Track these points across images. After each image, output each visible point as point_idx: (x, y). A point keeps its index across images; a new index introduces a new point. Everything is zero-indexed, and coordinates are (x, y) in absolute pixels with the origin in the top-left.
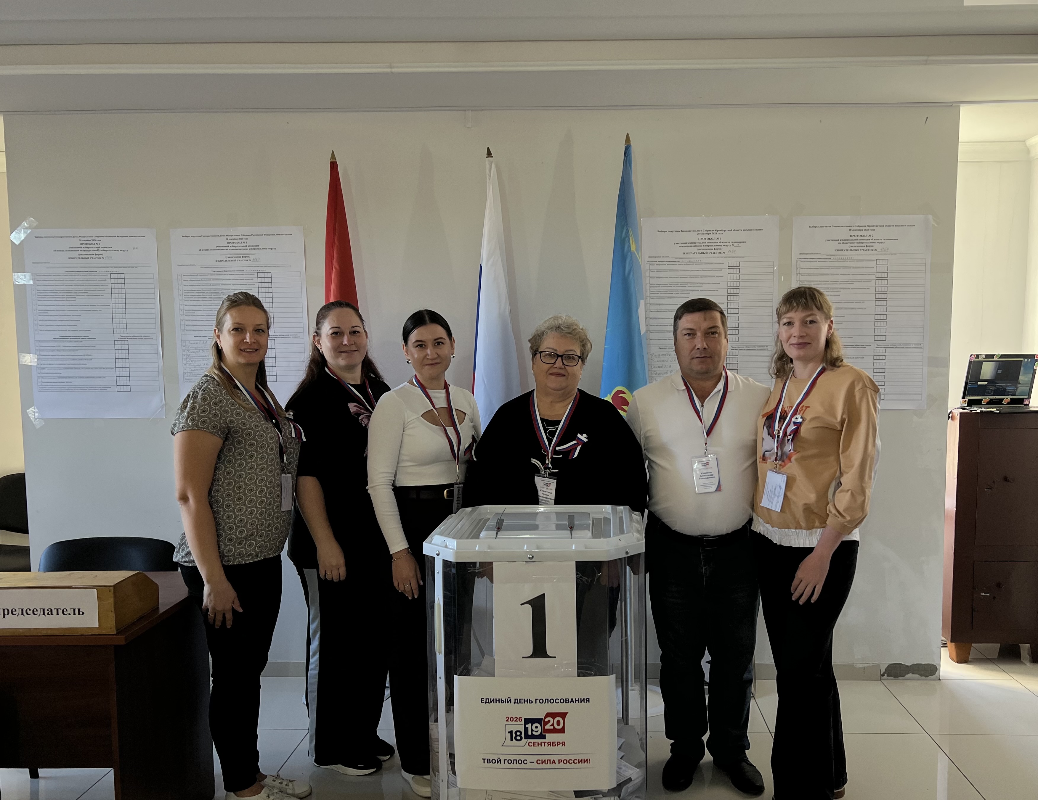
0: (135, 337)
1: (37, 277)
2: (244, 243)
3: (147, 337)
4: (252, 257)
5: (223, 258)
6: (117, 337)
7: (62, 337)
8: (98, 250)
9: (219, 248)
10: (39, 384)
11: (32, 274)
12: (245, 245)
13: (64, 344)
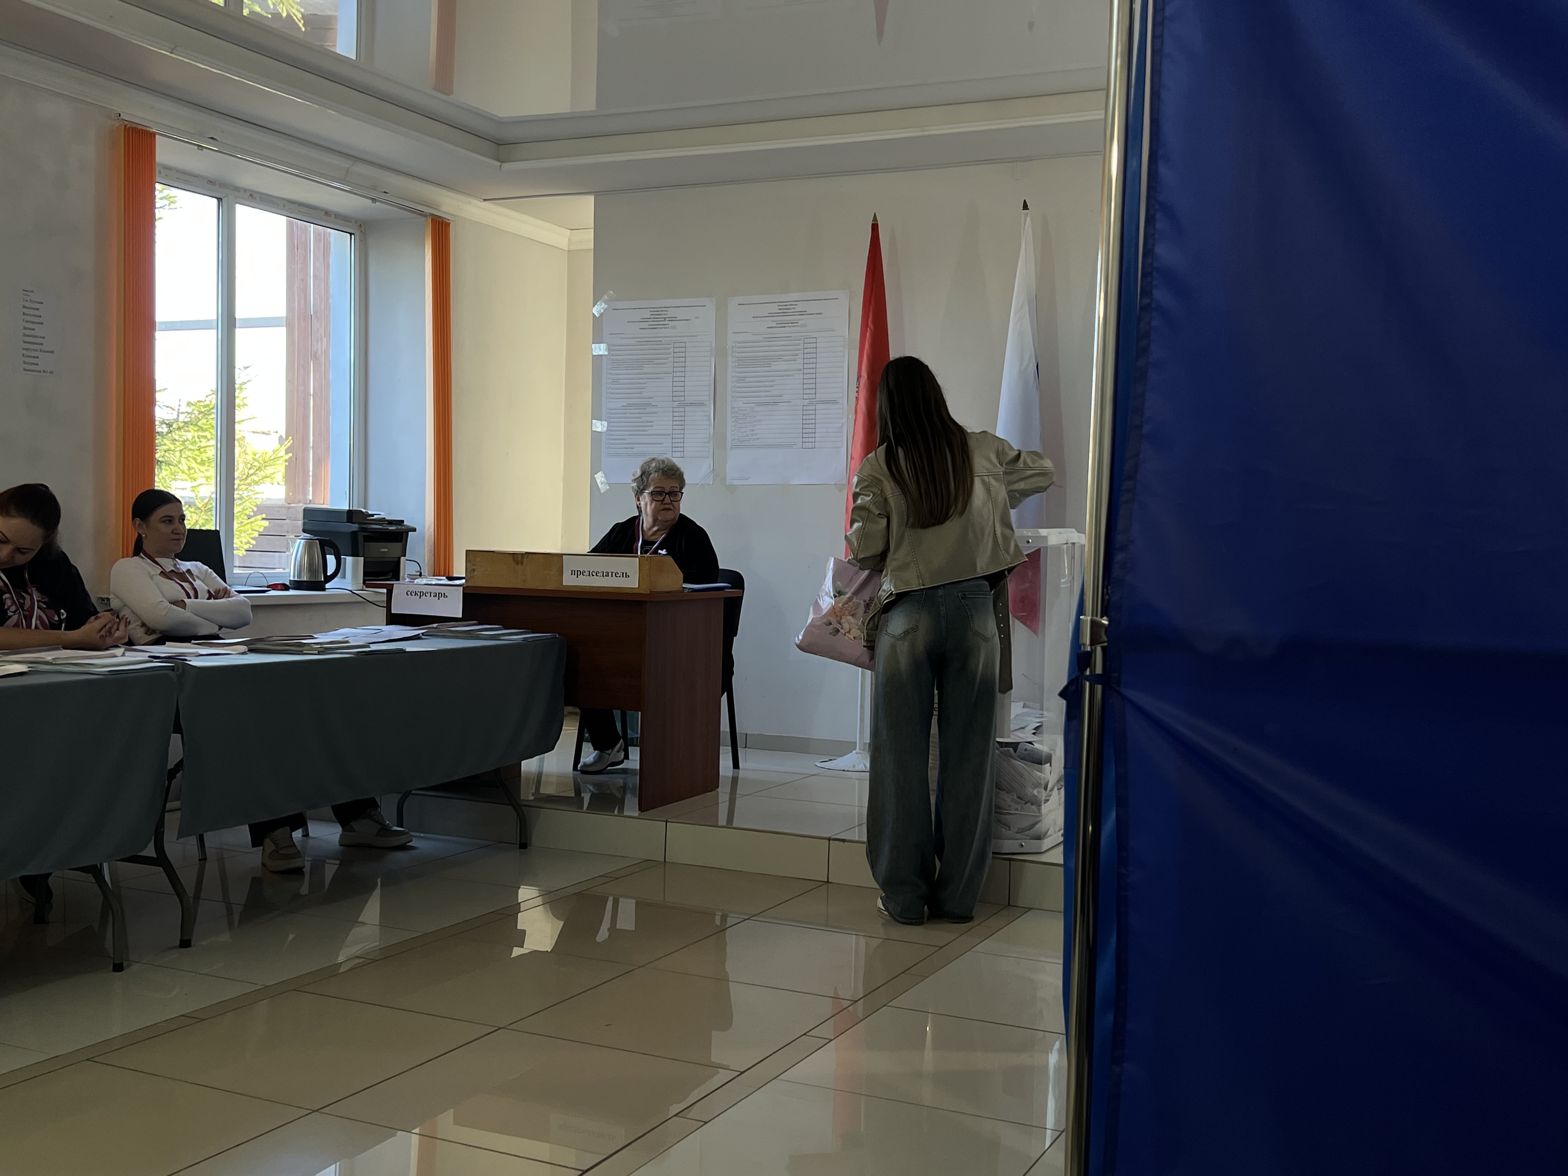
0: (692, 404)
1: (612, 348)
2: (794, 308)
3: (701, 404)
4: (801, 322)
5: (774, 324)
6: (676, 404)
7: (629, 405)
8: (665, 321)
9: (772, 315)
10: (608, 450)
11: (608, 345)
12: (794, 310)
13: (629, 411)
